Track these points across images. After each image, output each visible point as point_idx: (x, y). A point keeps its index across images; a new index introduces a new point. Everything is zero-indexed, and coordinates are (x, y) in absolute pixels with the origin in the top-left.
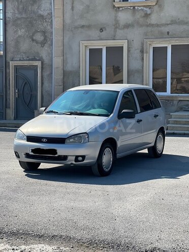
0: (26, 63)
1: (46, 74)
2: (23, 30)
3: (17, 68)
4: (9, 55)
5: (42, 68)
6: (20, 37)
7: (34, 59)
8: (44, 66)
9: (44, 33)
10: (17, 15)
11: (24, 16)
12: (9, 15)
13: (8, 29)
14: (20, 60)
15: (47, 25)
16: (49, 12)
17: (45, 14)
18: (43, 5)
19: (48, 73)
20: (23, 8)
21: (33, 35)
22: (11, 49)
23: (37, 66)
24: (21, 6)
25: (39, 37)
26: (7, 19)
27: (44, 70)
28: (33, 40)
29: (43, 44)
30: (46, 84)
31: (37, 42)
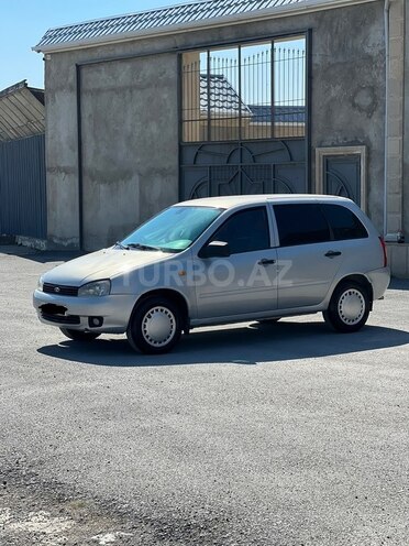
0: (341, 151)
1: (374, 171)
2: (338, 88)
3: (327, 161)
4: (316, 137)
5: (368, 159)
6: (333, 100)
7: (355, 143)
8: (372, 156)
9: (372, 89)
10: (329, 59)
11: (341, 59)
12: (316, 60)
13: (314, 86)
14: (333, 145)
15: (378, 74)
16: (381, 48)
17: (374, 52)
18: (372, 36)
19: (378, 169)
20: (340, 44)
21: (355, 94)
22: (318, 124)
23: (359, 156)
24: (336, 42)
25: (364, 99)
26: (314, 68)
27: (371, 164)
28: (354, 105)
29: (370, 111)
30: (375, 191)
31: (361, 110)
